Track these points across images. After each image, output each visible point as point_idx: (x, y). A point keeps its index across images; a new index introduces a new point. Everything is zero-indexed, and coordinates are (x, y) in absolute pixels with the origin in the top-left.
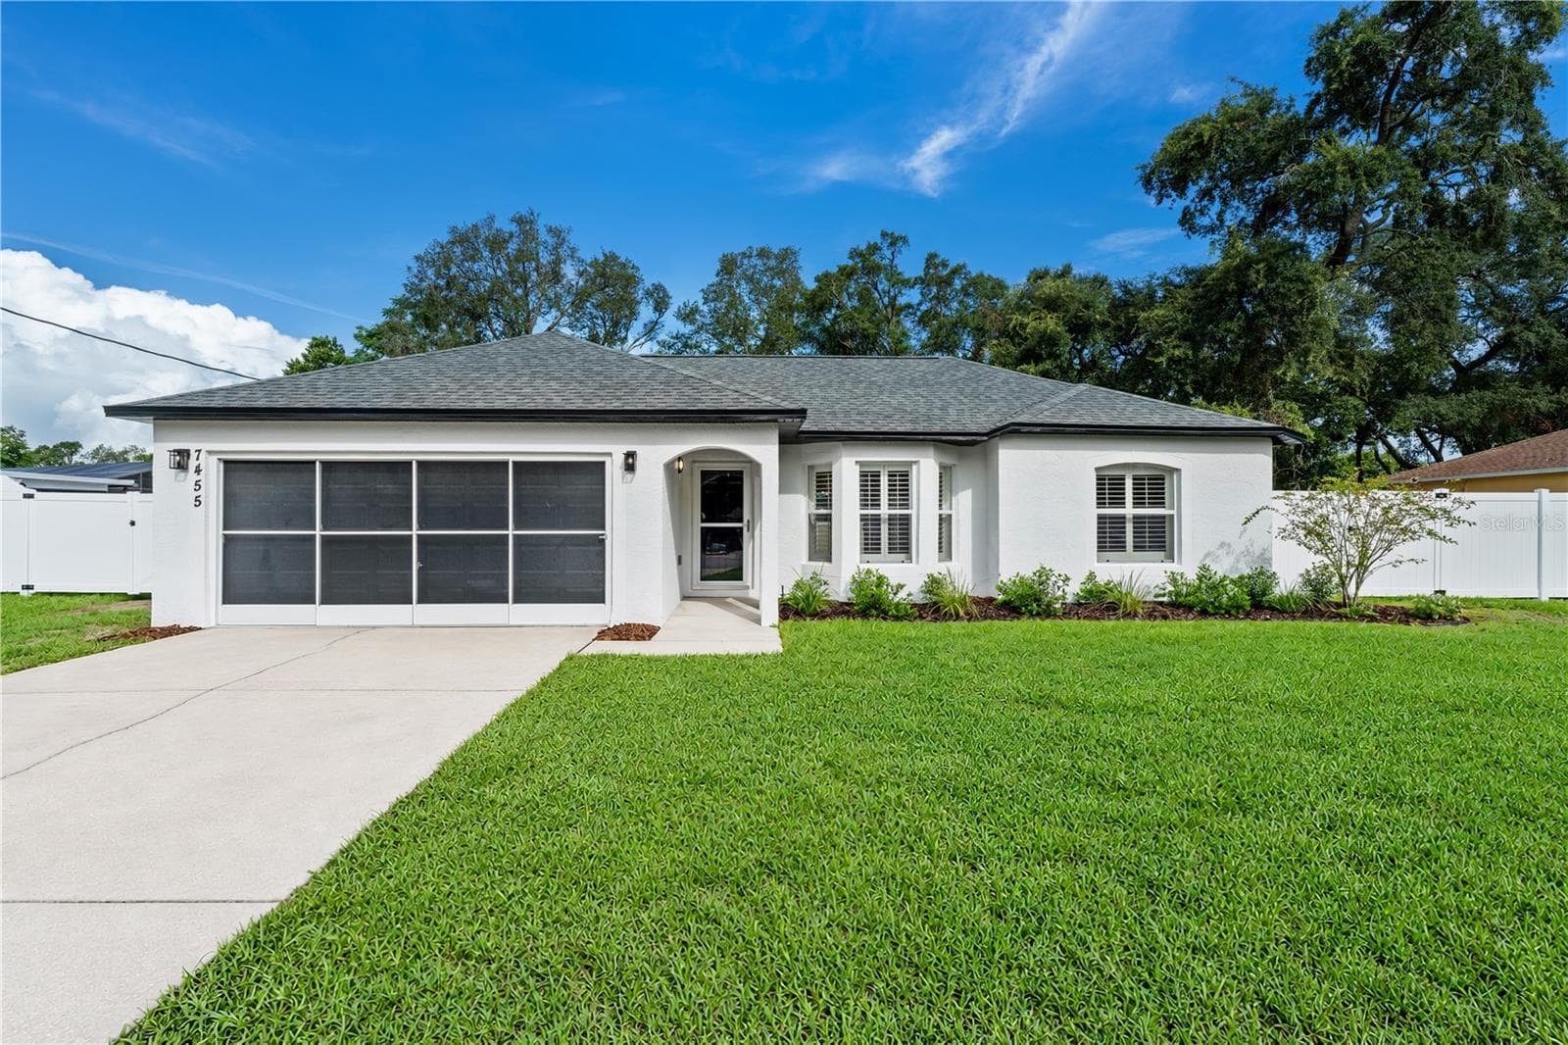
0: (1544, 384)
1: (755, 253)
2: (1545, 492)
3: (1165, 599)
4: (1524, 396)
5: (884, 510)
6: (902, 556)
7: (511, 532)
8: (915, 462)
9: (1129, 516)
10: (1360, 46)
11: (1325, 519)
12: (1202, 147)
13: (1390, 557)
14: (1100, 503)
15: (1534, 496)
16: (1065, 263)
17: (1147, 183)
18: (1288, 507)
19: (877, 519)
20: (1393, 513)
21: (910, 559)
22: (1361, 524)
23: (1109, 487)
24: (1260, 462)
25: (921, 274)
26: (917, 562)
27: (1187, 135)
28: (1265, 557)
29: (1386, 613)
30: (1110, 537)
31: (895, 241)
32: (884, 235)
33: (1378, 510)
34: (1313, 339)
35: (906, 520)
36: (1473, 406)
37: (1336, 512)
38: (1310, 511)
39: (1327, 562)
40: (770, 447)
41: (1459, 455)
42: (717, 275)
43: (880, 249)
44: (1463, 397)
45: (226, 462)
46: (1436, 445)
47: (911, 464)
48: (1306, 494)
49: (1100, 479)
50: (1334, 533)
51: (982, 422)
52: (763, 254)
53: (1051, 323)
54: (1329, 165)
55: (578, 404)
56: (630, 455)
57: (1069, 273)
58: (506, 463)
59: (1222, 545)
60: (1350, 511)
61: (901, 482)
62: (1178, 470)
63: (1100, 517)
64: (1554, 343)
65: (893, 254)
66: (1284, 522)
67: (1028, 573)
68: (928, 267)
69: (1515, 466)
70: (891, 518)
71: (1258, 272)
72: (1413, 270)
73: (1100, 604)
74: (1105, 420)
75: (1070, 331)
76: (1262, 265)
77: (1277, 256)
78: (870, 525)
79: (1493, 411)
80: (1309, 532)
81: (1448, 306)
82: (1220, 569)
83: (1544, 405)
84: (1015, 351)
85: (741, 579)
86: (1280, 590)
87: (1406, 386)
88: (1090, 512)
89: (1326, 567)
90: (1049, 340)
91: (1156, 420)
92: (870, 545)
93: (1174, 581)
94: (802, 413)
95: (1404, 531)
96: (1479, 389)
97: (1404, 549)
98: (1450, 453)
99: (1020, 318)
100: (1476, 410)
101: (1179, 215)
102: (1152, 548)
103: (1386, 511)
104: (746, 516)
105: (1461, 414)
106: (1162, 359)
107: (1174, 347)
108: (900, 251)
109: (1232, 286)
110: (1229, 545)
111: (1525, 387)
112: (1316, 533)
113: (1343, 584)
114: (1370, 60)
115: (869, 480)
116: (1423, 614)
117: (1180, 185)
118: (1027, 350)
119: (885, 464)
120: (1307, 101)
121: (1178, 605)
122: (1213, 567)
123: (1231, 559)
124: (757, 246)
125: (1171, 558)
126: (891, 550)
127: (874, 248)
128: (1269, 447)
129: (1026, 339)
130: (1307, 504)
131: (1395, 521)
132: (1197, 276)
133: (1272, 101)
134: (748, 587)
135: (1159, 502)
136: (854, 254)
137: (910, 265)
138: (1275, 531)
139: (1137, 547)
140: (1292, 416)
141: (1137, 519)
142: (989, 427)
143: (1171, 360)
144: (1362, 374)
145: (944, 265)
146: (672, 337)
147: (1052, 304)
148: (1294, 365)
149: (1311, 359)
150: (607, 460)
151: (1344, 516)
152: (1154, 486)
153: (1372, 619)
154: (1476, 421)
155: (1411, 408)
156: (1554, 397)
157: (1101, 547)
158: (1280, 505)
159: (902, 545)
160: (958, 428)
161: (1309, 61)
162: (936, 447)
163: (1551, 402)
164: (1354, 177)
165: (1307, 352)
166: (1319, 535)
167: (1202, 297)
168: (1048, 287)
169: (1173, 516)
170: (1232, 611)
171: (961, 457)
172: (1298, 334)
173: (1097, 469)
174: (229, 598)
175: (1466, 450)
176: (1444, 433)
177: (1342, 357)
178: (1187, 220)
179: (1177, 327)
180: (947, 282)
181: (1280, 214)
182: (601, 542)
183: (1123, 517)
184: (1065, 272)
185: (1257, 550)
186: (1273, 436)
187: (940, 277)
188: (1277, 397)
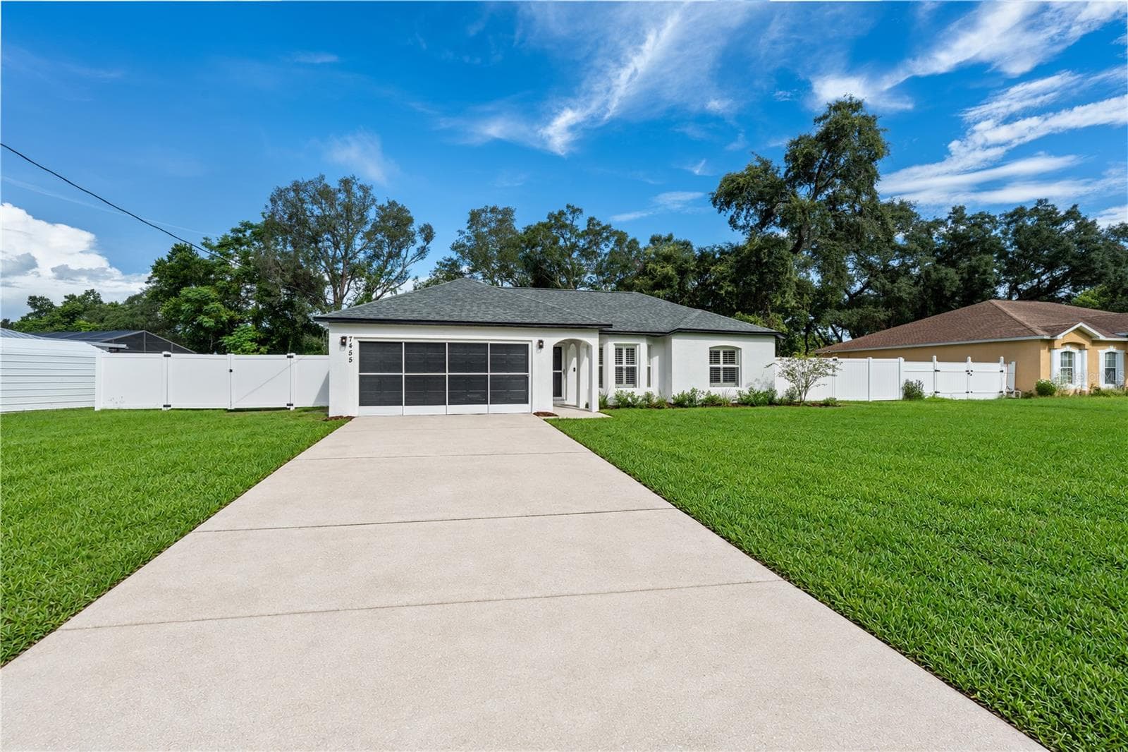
0: (882, 307)
1: (489, 210)
2: (871, 358)
3: (736, 402)
4: (874, 312)
5: (624, 365)
6: (632, 385)
7: (489, 374)
8: (639, 344)
9: (722, 368)
10: (806, 154)
11: (794, 369)
12: (741, 189)
13: (816, 383)
14: (711, 363)
15: (867, 360)
16: (669, 233)
17: (715, 203)
18: (781, 364)
19: (621, 369)
20: (816, 367)
21: (636, 386)
22: (806, 371)
23: (714, 355)
24: (769, 346)
25: (586, 228)
26: (639, 387)
27: (733, 181)
28: (772, 384)
29: (814, 404)
30: (715, 377)
31: (575, 211)
32: (568, 207)
33: (812, 365)
34: (787, 287)
35: (633, 370)
36: (853, 315)
37: (798, 366)
38: (789, 366)
39: (794, 385)
40: (595, 339)
41: (850, 339)
42: (468, 223)
43: (565, 214)
44: (850, 312)
45: (360, 342)
46: (840, 333)
47: (636, 345)
48: (787, 359)
49: (711, 352)
50: (797, 374)
51: (664, 326)
52: (494, 210)
53: (669, 269)
54: (794, 208)
55: (519, 321)
56: (541, 341)
57: (672, 238)
58: (487, 344)
59: (756, 380)
60: (803, 365)
61: (631, 352)
62: (740, 349)
63: (711, 368)
64: (887, 286)
65: (573, 218)
66: (780, 370)
67: (688, 391)
68: (589, 225)
69: (869, 346)
70: (627, 368)
71: (764, 253)
72: (828, 256)
73: (712, 402)
74: (713, 327)
75: (678, 274)
76: (766, 250)
77: (773, 246)
78: (619, 370)
79: (863, 318)
80: (788, 374)
81: (843, 270)
82: (757, 388)
83: (882, 317)
84: (650, 282)
85: (561, 396)
86: (778, 397)
87: (825, 305)
88: (707, 366)
89: (794, 388)
90: (667, 278)
91: (732, 328)
92: (619, 380)
93: (740, 395)
94: (611, 326)
95: (820, 373)
96: (857, 308)
97: (821, 380)
98: (846, 338)
99: (652, 265)
100: (855, 318)
101: (729, 219)
102: (730, 381)
103: (814, 366)
104: (563, 368)
105: (849, 320)
106: (723, 292)
107: (728, 286)
108: (578, 218)
109: (754, 259)
110: (759, 380)
111: (875, 308)
112: (790, 374)
113: (800, 394)
114: (810, 160)
115: (619, 351)
116: (826, 404)
117: (728, 204)
118: (657, 283)
119: (624, 345)
120: (785, 170)
121: (744, 403)
122: (755, 389)
123: (760, 386)
124: (491, 205)
125: (738, 385)
126: (627, 382)
127: (561, 213)
128: (774, 340)
129: (656, 277)
130: (788, 363)
131: (817, 370)
132: (737, 251)
133: (770, 166)
134: (563, 400)
135: (732, 361)
136: (551, 216)
137: (581, 224)
138: (777, 374)
139: (725, 381)
140: (778, 321)
141: (724, 369)
142: (668, 330)
143: (727, 292)
144: (807, 299)
145: (599, 224)
146: (446, 260)
147: (667, 258)
148: (780, 298)
149: (786, 296)
150: (530, 343)
151: (801, 367)
152: (731, 355)
153: (809, 406)
154: (855, 323)
155: (830, 314)
156: (886, 313)
157: (711, 381)
158: (778, 362)
159: (632, 379)
160: (656, 330)
161: (786, 156)
162: (647, 339)
163: (885, 315)
164: (804, 214)
165: (785, 292)
166: (792, 375)
167: (739, 262)
168: (666, 249)
169: (738, 368)
170: (763, 404)
171: (654, 342)
172: (781, 284)
173: (710, 348)
174: (361, 404)
175: (853, 337)
176: (844, 328)
177: (799, 294)
178: (732, 222)
179: (728, 276)
180: (599, 233)
181: (772, 218)
182: (526, 378)
183: (719, 368)
184: (669, 239)
185: (769, 382)
186: (775, 335)
187: (596, 231)
188: (772, 311)
